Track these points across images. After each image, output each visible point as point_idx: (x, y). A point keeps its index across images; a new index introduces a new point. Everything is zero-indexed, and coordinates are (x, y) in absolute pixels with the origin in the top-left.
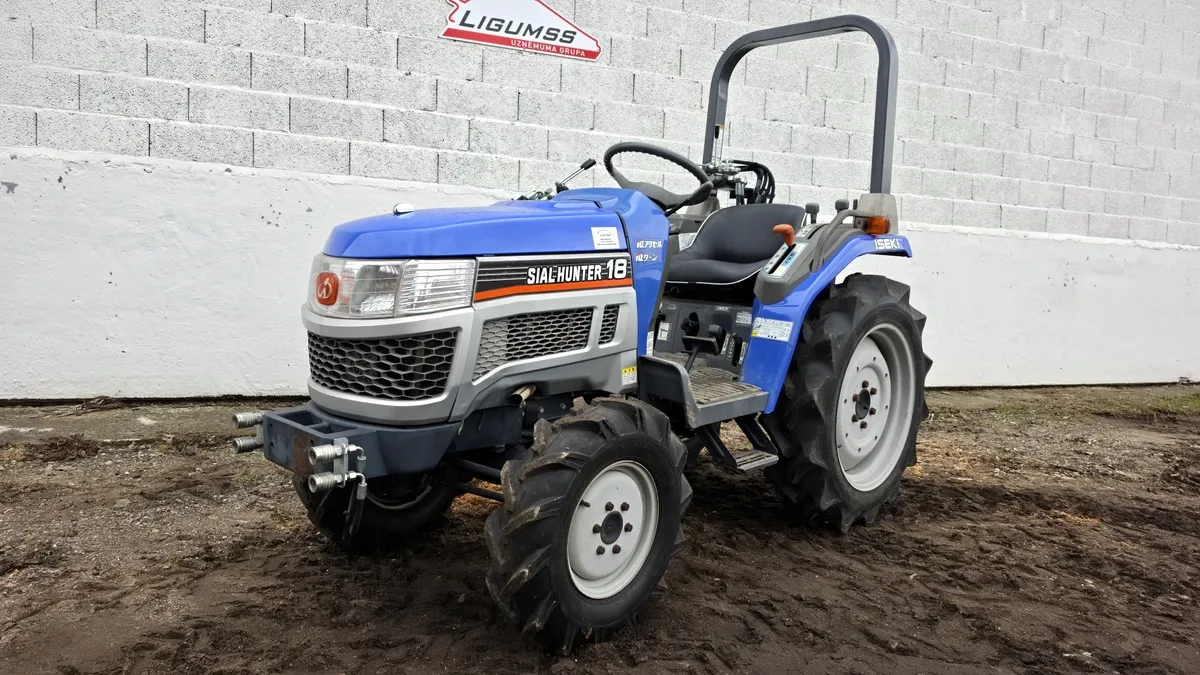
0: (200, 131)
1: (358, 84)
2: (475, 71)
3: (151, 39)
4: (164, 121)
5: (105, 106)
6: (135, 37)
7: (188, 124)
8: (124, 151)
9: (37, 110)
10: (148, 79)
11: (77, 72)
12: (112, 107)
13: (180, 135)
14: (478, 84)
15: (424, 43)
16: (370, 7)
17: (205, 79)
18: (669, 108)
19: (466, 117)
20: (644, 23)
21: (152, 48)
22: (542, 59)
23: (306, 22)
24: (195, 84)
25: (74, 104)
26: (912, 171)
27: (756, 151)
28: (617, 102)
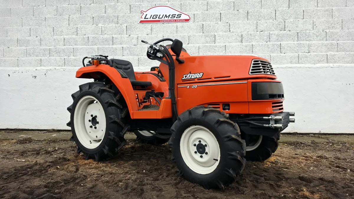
0: (76, 59)
1: (116, 41)
2: (149, 31)
3: (65, 37)
4: (68, 57)
6: (62, 37)
7: (73, 57)
8: (59, 66)
9: (41, 58)
10: (64, 47)
11: (49, 48)
12: (56, 55)
13: (71, 60)
14: (150, 35)
15: (134, 26)
16: (119, 19)
17: (77, 45)
18: (217, 33)
20: (206, 7)
21: (65, 39)
22: (170, 24)
23: (102, 26)
24: (75, 47)
25: (49, 55)
26: (331, 43)
27: (254, 43)
28: (197, 34)
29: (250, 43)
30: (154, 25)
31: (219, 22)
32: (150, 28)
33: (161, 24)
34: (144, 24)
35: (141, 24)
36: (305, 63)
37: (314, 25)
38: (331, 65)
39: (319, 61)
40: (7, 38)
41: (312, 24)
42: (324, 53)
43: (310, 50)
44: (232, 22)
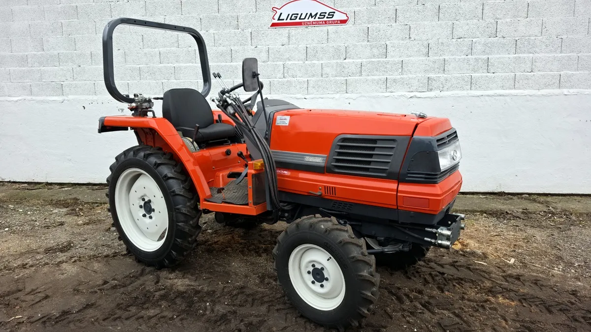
1: (236, 55)
2: (285, 40)
3: (161, 49)
4: (167, 80)
5: (148, 77)
6: (156, 49)
7: (175, 81)
8: (155, 94)
9: (128, 82)
10: (161, 65)
11: (139, 66)
13: (172, 85)
14: (287, 47)
15: (262, 32)
16: (239, 20)
17: (180, 62)
18: (390, 42)
19: (282, 63)
21: (162, 52)
22: (318, 29)
23: (215, 32)
24: (176, 65)
25: (138, 78)
26: (569, 57)
27: (447, 58)
28: (358, 44)
29: (441, 58)
30: (293, 30)
31: (394, 24)
32: (287, 35)
33: (303, 28)
34: (277, 29)
35: (272, 29)
36: (525, 88)
37: (544, 27)
38: (565, 91)
39: (547, 86)
40: (75, 51)
41: (540, 25)
42: (556, 73)
43: (534, 67)
44: (414, 23)
